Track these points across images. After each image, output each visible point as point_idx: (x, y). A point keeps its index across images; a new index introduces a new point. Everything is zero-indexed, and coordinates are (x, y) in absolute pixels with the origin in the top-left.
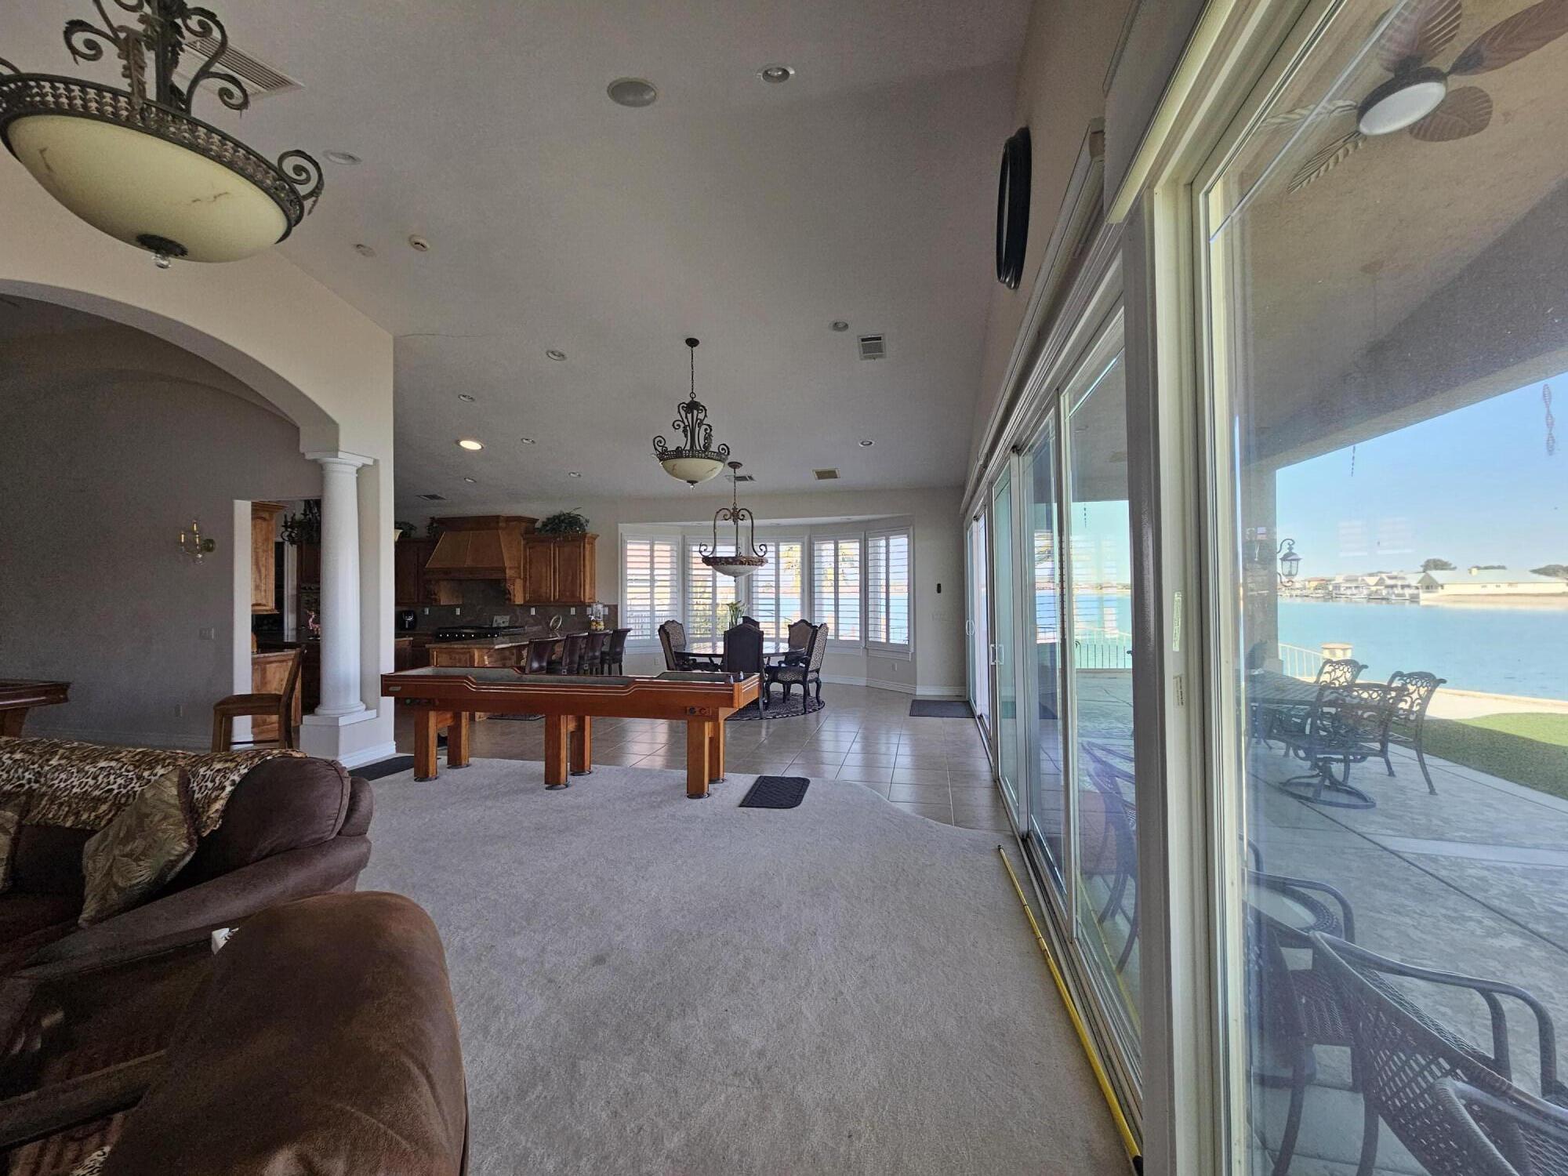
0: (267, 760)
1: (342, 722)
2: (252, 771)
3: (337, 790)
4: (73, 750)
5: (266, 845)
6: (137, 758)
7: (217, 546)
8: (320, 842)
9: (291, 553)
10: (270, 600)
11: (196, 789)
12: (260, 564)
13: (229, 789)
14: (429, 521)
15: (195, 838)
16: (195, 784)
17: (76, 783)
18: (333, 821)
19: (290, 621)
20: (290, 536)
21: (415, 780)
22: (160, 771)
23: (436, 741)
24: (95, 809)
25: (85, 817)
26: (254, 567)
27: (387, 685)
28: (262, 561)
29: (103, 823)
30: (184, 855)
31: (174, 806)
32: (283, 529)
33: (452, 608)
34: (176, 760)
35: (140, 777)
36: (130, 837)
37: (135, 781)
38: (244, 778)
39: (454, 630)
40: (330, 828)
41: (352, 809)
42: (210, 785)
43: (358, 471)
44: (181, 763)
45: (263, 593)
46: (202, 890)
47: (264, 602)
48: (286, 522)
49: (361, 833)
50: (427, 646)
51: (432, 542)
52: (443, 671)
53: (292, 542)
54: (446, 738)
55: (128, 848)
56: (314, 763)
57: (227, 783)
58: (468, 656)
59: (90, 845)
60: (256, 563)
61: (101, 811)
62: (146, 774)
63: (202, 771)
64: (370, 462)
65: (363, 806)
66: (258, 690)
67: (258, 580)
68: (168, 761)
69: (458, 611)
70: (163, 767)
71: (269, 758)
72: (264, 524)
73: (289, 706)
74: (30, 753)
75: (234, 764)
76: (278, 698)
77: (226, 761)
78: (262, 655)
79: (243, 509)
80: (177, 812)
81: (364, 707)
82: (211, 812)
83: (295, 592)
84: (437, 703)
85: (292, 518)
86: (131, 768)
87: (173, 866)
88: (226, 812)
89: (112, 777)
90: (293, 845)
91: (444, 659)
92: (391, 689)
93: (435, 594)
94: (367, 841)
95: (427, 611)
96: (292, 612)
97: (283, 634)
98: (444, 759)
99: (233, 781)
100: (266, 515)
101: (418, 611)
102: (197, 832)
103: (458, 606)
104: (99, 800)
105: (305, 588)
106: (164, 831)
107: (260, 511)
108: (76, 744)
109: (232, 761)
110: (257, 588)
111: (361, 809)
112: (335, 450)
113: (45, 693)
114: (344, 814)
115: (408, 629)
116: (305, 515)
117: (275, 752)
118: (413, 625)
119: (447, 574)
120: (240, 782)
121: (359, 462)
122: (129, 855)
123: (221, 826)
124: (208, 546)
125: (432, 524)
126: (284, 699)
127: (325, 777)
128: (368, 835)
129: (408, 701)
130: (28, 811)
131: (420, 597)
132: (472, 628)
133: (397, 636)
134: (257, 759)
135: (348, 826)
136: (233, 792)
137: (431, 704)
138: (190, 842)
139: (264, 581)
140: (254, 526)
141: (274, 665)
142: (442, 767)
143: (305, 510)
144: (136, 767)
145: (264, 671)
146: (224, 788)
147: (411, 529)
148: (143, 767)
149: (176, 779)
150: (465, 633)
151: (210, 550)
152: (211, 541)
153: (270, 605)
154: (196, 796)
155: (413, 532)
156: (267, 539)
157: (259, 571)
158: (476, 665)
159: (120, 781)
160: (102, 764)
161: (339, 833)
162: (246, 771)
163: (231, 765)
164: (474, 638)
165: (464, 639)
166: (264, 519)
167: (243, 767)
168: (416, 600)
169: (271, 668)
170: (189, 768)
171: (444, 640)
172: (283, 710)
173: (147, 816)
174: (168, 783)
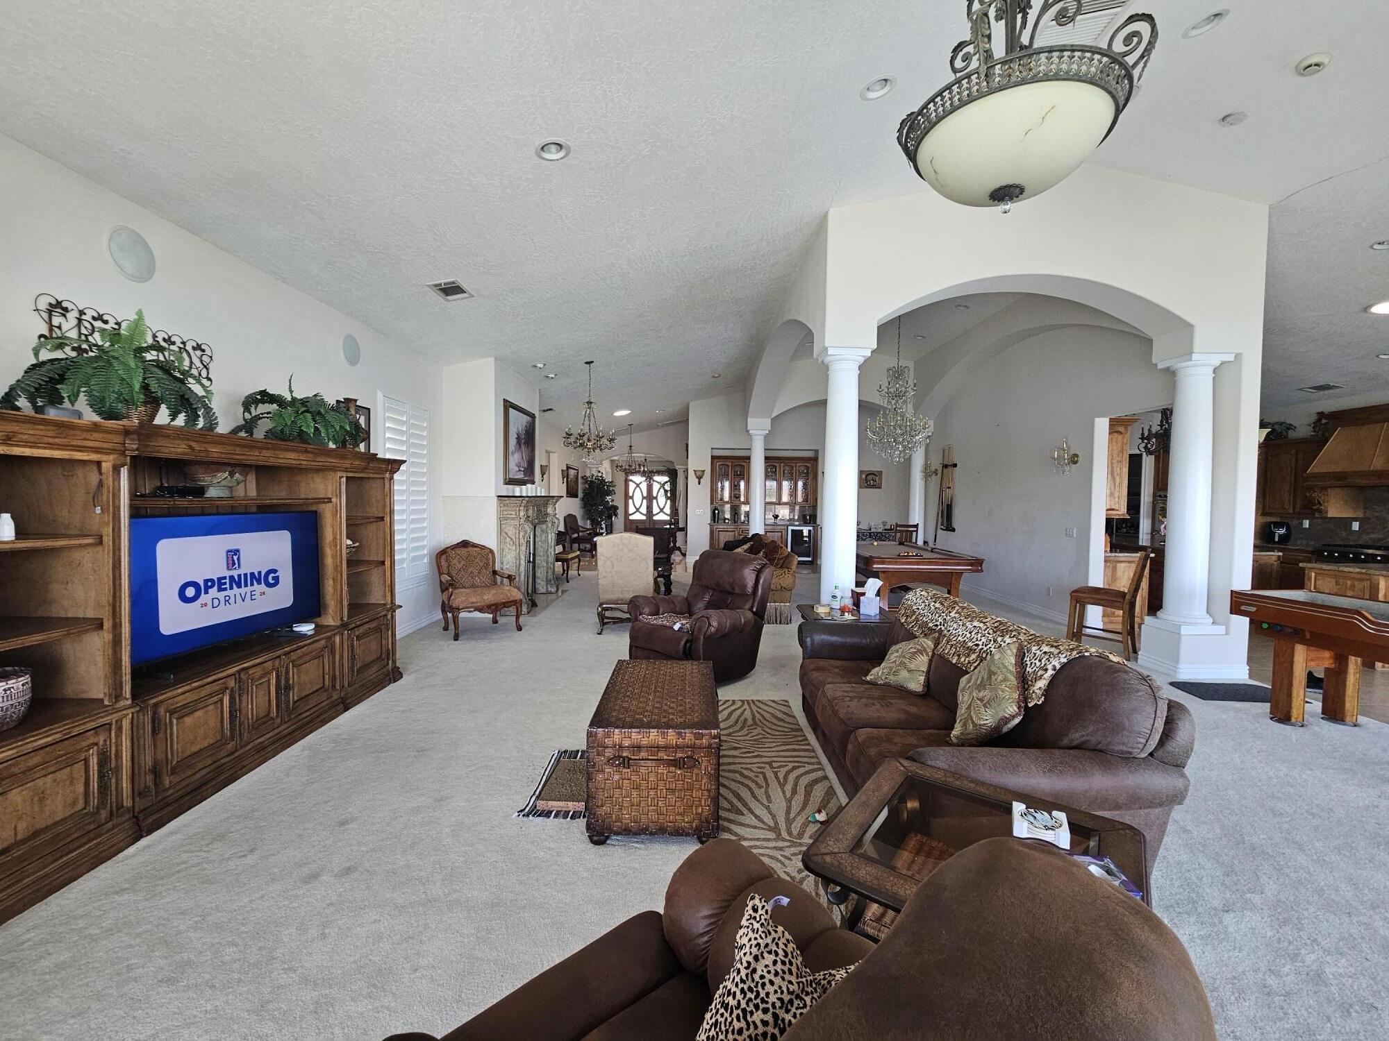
0: (1084, 656)
1: (1184, 630)
2: (1069, 662)
3: (1150, 710)
4: (963, 608)
5: (1077, 736)
6: (996, 625)
7: (1080, 459)
8: (1129, 756)
9: (1148, 463)
10: (1122, 507)
11: (1028, 663)
12: (1115, 474)
13: (1050, 672)
14: (1315, 418)
15: (1023, 705)
16: (1028, 659)
17: (961, 633)
18: (1143, 741)
19: (1145, 525)
20: (1146, 447)
21: (1271, 719)
22: (1008, 640)
23: (1304, 682)
24: (969, 656)
25: (962, 659)
26: (1110, 476)
27: (1238, 603)
28: (1117, 470)
29: (972, 668)
30: (1014, 717)
31: (1010, 672)
32: (1140, 441)
33: (1347, 522)
34: (1019, 634)
35: (995, 641)
36: (981, 687)
37: (992, 642)
38: (1064, 666)
39: (1346, 549)
40: (1141, 746)
41: (1167, 734)
42: (1038, 664)
43: (1214, 371)
44: (1022, 637)
45: (1117, 500)
46: (1017, 754)
47: (1116, 507)
48: (1143, 434)
49: (1178, 765)
50: (1301, 565)
51: (1318, 441)
52: (1320, 598)
53: (1149, 452)
54: (1321, 680)
55: (981, 694)
56: (1126, 672)
57: (1050, 667)
58: (1367, 584)
59: (964, 680)
60: (1112, 473)
61: (971, 658)
62: (999, 639)
63: (1034, 649)
64: (1231, 358)
65: (1181, 736)
66: (1109, 585)
67: (1113, 488)
68: (1014, 633)
69: (1356, 526)
70: (1010, 637)
71: (1086, 654)
72: (1120, 437)
73: (1132, 605)
74: (943, 605)
75: (1058, 651)
76: (1123, 595)
77: (1052, 646)
78: (1113, 554)
79: (1102, 426)
80: (1013, 678)
81: (1211, 620)
82: (1035, 688)
83: (1151, 499)
84: (1308, 636)
85: (1149, 430)
86: (991, 632)
87: (1006, 723)
88: (1047, 692)
89: (980, 635)
90: (1099, 747)
91: (1328, 584)
92: (1243, 608)
93: (1319, 503)
94: (1183, 776)
95: (1306, 524)
96: (1148, 518)
97: (1138, 537)
98: (1317, 706)
99: (1054, 666)
100: (1121, 429)
101: (1294, 523)
102: (1026, 700)
103: (1356, 519)
104: (971, 650)
105: (1160, 496)
106: (1003, 691)
107: (1117, 425)
108: (966, 605)
109: (1056, 647)
110: (1112, 494)
111: (1178, 739)
112: (1189, 353)
113: (971, 565)
114: (1157, 737)
115: (1278, 543)
116: (1161, 425)
117: (1093, 650)
118: (1284, 539)
119: (1341, 480)
120: (1060, 669)
121: (1216, 360)
122: (981, 700)
123: (1043, 702)
124: (1074, 459)
125: (1319, 420)
126: (1128, 597)
127: (1138, 691)
128: (1187, 771)
129: (1265, 626)
130: (938, 644)
131: (1298, 506)
132: (1378, 548)
133: (1256, 547)
134: (1075, 653)
135: (1160, 752)
136: (1054, 677)
137: (1298, 635)
138: (1019, 708)
139: (1117, 489)
140: (1110, 441)
141: (1123, 565)
142: (1313, 715)
143: (1162, 422)
144: (994, 632)
145: (1114, 569)
146: (1046, 670)
147: (1288, 429)
148: (998, 633)
149: (1015, 651)
150: (1366, 555)
151: (1075, 463)
152: (1076, 455)
153: (1122, 511)
154: (1028, 669)
155: (1290, 432)
156: (1122, 451)
157: (1114, 478)
158: (1381, 597)
159: (984, 640)
160: (976, 624)
161: (1151, 754)
162: (1065, 660)
163: (1056, 651)
164: (1379, 562)
165: (1364, 561)
166: (1120, 433)
167: (1064, 655)
168: (1291, 511)
169: (1121, 567)
170: (1026, 643)
171: (1330, 559)
172: (1127, 607)
173: (994, 674)
174: (1009, 652)
